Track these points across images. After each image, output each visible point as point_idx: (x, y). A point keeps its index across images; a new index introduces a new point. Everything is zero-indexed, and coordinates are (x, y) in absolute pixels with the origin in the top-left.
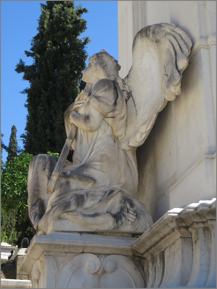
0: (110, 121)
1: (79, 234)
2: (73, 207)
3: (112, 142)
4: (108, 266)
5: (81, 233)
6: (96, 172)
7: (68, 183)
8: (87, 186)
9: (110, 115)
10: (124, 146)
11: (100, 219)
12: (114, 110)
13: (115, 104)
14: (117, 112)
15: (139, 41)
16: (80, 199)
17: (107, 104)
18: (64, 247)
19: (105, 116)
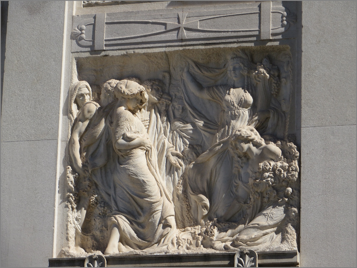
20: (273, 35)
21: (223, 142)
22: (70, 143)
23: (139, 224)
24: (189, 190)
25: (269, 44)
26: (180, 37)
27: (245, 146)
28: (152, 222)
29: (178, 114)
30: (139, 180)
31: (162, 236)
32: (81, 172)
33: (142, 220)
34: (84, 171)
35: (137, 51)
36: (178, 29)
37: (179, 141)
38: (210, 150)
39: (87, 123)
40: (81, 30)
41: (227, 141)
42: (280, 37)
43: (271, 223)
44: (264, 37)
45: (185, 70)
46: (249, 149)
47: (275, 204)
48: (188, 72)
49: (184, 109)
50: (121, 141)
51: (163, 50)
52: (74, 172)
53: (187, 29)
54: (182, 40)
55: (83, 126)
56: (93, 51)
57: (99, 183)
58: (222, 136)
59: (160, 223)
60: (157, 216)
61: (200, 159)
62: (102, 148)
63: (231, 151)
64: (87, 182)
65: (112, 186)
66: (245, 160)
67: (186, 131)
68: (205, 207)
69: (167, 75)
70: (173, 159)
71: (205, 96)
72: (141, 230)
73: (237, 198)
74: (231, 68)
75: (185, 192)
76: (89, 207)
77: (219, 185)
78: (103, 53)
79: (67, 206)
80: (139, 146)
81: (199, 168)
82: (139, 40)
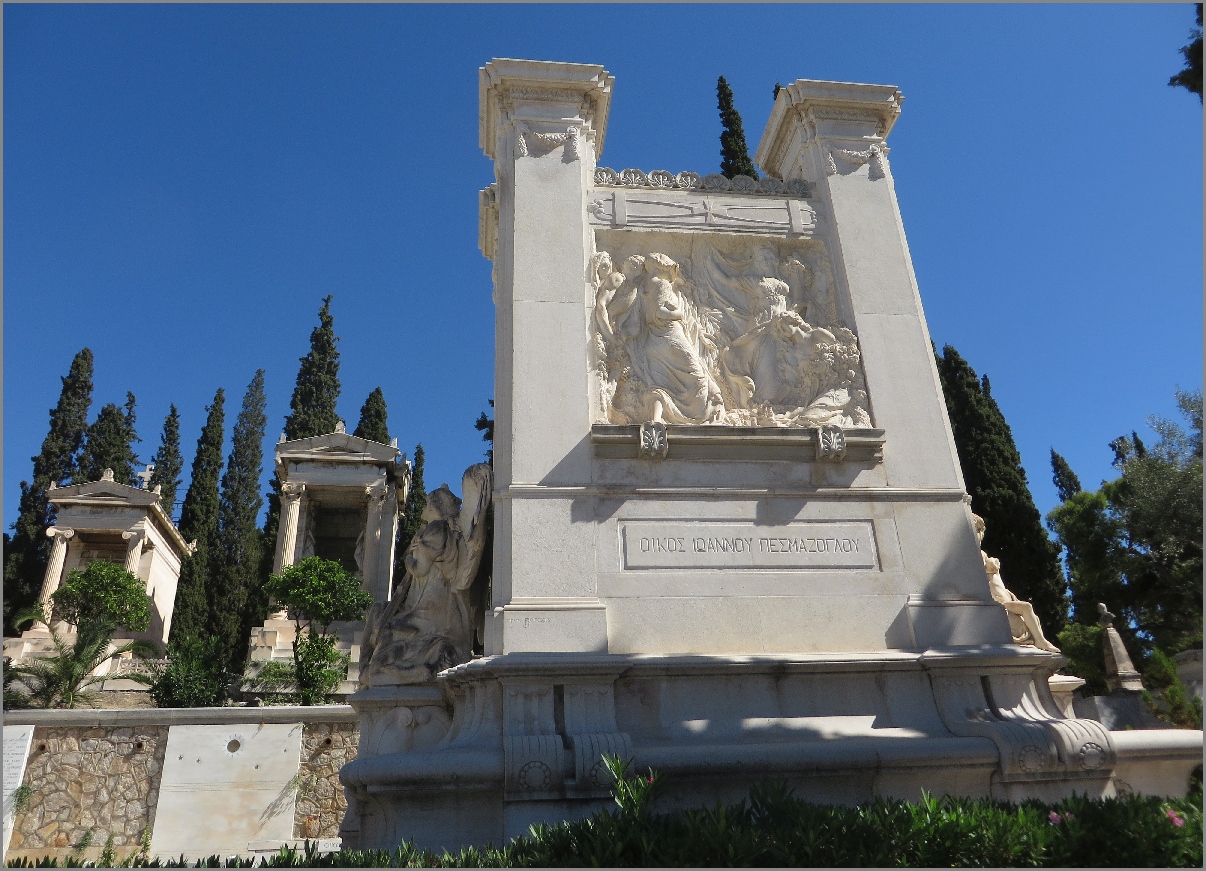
0: (438, 564)
1: (396, 688)
2: (391, 661)
3: (441, 586)
4: (421, 719)
5: (398, 686)
6: (419, 620)
7: (391, 635)
8: (410, 637)
9: (438, 559)
10: (453, 590)
11: (415, 671)
12: (442, 554)
13: (445, 546)
14: (445, 556)
15: (465, 479)
16: (399, 652)
17: (434, 549)
18: (376, 702)
19: (433, 561)
20: (805, 230)
21: (765, 325)
22: (597, 311)
23: (680, 401)
24: (728, 372)
25: (802, 238)
26: (708, 222)
27: (794, 329)
28: (699, 398)
29: (704, 299)
30: (682, 352)
31: (714, 413)
32: (613, 340)
33: (685, 396)
34: (616, 339)
35: (663, 230)
36: (706, 215)
37: (709, 325)
38: (750, 333)
39: (613, 292)
40: (600, 204)
41: (770, 323)
42: (811, 232)
43: (839, 405)
44: (797, 229)
45: (709, 257)
46: (797, 331)
47: (837, 387)
48: (713, 260)
49: (710, 296)
50: (663, 308)
51: (692, 231)
52: (604, 339)
53: (715, 216)
54: (710, 225)
55: (610, 294)
56: (615, 225)
57: (632, 354)
58: (763, 319)
59: (709, 399)
60: (705, 393)
61: (737, 342)
62: (636, 318)
63: (775, 334)
64: (621, 351)
65: (645, 360)
66: (791, 343)
67: (715, 316)
68: (751, 389)
69: (689, 261)
70: (707, 341)
71: (734, 283)
72: (685, 407)
73: (785, 382)
74: (761, 258)
75: (723, 374)
76: (620, 380)
77: (763, 367)
78: (625, 228)
79: (598, 375)
80: (678, 318)
81: (737, 351)
82: (664, 220)
